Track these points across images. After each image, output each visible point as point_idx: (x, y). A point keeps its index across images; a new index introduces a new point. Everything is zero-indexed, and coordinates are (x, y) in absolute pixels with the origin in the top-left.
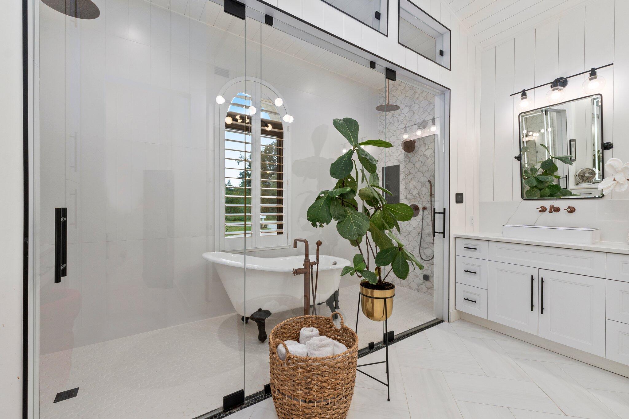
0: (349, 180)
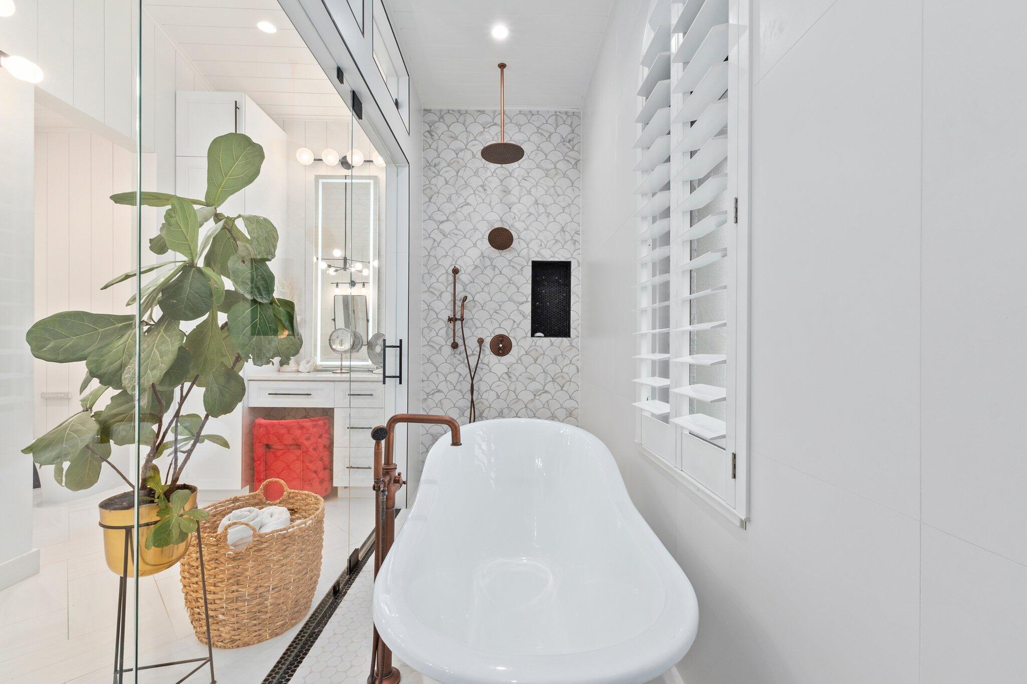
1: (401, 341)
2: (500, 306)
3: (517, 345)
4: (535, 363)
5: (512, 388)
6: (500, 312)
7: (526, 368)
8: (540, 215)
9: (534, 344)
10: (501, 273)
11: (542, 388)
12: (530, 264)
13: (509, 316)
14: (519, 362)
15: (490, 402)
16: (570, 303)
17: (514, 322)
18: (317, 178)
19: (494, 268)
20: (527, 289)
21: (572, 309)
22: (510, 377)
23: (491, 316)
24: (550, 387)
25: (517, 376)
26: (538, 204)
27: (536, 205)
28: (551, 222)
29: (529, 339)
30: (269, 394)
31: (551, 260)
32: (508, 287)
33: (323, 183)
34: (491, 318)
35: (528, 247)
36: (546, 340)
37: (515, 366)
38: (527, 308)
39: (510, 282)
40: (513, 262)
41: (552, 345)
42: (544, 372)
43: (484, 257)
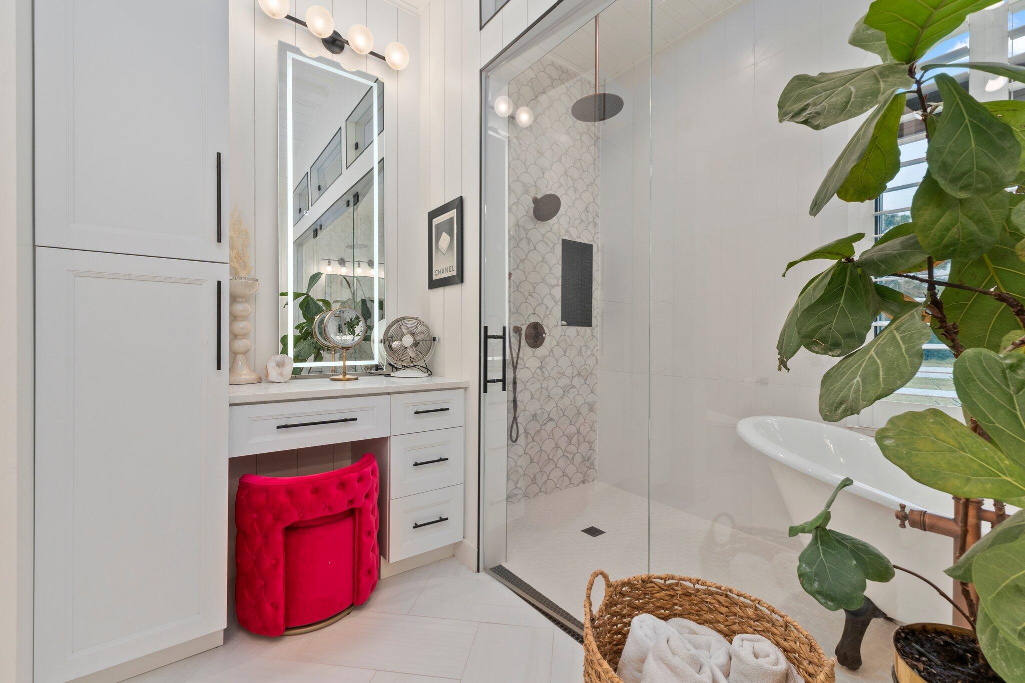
2: (534, 288)
3: (550, 335)
4: (565, 355)
5: (544, 385)
6: (534, 295)
7: (557, 361)
8: (568, 188)
9: (563, 334)
10: (535, 249)
11: (569, 383)
12: (561, 242)
13: (542, 301)
14: (551, 354)
15: (526, 404)
16: (592, 290)
17: (547, 307)
18: (284, 48)
19: (529, 241)
20: (558, 270)
21: (593, 296)
22: (543, 372)
23: (526, 299)
24: (577, 382)
25: (549, 370)
26: (567, 175)
27: (565, 177)
28: (579, 199)
29: (560, 328)
30: (279, 427)
31: (577, 240)
32: (541, 267)
33: (293, 59)
34: (526, 302)
35: (559, 223)
36: (573, 330)
37: (547, 359)
38: (558, 292)
39: (544, 260)
40: (546, 237)
41: (578, 335)
42: (572, 365)
43: (519, 226)
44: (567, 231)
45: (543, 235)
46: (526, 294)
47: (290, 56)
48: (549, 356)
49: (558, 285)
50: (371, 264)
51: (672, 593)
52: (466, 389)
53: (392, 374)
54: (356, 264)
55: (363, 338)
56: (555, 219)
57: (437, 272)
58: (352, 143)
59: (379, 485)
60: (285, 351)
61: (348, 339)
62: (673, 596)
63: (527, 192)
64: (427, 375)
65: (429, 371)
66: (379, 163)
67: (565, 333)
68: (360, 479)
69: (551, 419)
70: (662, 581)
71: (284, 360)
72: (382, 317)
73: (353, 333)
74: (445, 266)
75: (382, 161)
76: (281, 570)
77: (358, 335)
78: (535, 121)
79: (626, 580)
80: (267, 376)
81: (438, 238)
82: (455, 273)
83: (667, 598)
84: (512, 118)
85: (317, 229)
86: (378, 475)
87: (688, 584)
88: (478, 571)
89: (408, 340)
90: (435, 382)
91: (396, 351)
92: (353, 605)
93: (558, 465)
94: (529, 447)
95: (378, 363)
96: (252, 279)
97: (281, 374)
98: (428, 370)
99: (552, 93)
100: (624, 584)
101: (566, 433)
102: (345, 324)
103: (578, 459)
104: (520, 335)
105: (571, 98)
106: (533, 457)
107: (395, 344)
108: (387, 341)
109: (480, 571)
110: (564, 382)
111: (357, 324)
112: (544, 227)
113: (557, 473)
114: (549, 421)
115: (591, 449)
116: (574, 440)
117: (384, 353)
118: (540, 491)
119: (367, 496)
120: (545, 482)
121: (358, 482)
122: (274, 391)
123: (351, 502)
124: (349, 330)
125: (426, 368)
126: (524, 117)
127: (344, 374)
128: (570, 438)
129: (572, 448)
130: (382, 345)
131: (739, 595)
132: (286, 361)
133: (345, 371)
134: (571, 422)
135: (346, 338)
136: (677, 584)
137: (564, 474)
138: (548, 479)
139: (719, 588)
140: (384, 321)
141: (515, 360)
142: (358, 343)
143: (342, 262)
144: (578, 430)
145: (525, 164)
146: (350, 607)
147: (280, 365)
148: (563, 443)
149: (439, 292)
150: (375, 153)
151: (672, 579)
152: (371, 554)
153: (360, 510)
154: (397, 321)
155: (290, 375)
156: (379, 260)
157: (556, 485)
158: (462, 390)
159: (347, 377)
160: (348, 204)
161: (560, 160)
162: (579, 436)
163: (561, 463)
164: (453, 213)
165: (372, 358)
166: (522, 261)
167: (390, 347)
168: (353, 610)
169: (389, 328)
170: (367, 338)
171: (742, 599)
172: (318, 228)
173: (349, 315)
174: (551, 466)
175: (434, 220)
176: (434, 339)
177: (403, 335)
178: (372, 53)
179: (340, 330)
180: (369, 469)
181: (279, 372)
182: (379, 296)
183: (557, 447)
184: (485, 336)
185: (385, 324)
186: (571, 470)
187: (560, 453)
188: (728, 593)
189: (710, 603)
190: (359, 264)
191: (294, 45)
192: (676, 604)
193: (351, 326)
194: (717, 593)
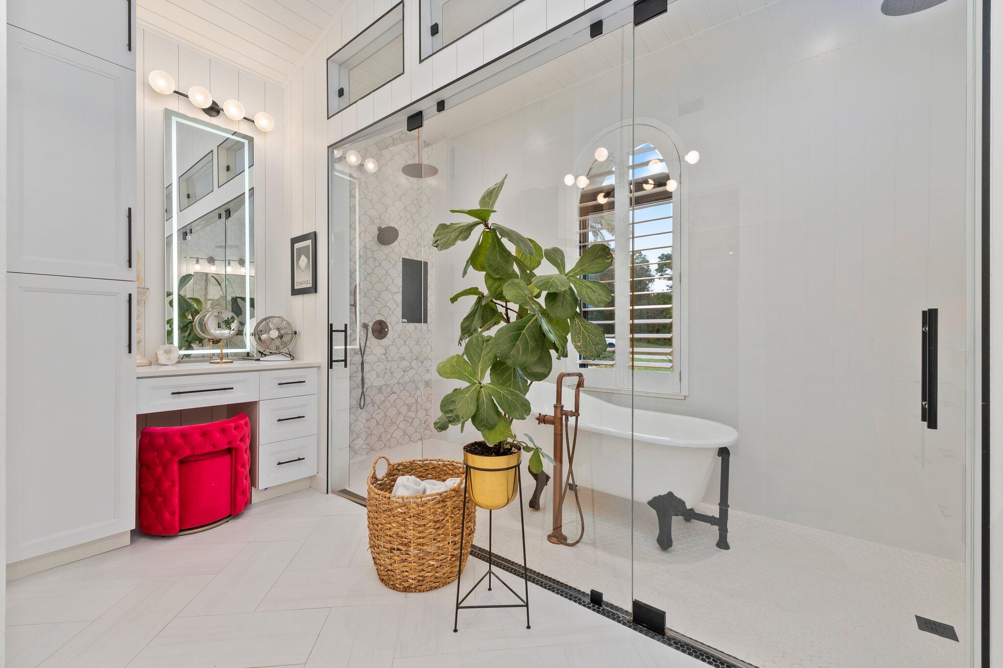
0: (528, 272)
1: (346, 325)
2: (379, 294)
3: (392, 329)
4: (405, 344)
5: (388, 367)
6: (379, 299)
7: (398, 349)
8: (408, 220)
9: (403, 328)
10: (380, 265)
11: (409, 365)
12: (401, 260)
13: (386, 304)
14: (394, 344)
15: (372, 381)
16: (427, 296)
17: (390, 309)
18: (168, 114)
19: (375, 260)
20: (399, 281)
21: (428, 300)
22: (387, 357)
23: (372, 303)
24: (414, 364)
25: (392, 356)
26: (406, 211)
27: (405, 212)
28: (415, 228)
29: (401, 325)
30: (173, 394)
31: (415, 259)
32: (385, 278)
33: (177, 122)
34: (372, 305)
35: (400, 245)
36: (412, 326)
37: (390, 348)
38: (399, 298)
39: (387, 274)
40: (389, 257)
41: (416, 329)
42: (411, 352)
43: (366, 248)
44: (407, 252)
45: (387, 255)
46: (373, 299)
47: (174, 120)
48: (392, 345)
49: (399, 292)
50: (242, 262)
51: (427, 468)
52: (319, 367)
53: (261, 359)
54: (227, 262)
55: (236, 332)
56: (396, 243)
57: (298, 284)
58: (224, 165)
59: (250, 434)
60: (170, 342)
61: (226, 332)
62: (427, 470)
63: (373, 223)
64: (290, 359)
65: (292, 357)
66: (249, 190)
67: (405, 328)
68: (236, 428)
69: (394, 393)
70: (421, 462)
71: (170, 349)
72: (252, 316)
73: (230, 328)
74: (304, 279)
75: (252, 190)
76: (177, 489)
77: (233, 330)
78: (380, 169)
79: (400, 462)
80: (157, 361)
81: (299, 258)
82: (310, 285)
83: (424, 471)
84: (361, 166)
85: (186, 232)
86: (250, 427)
87: (435, 462)
88: (327, 493)
89: (274, 334)
90: (296, 363)
91: (265, 342)
92: (230, 516)
93: (400, 427)
94: (375, 413)
95: (249, 351)
96: (143, 288)
97: (169, 359)
98: (291, 355)
99: (394, 149)
100: (399, 465)
101: (406, 403)
102: (223, 322)
103: (416, 422)
104: (367, 330)
105: (409, 153)
106: (378, 421)
107: (264, 337)
108: (257, 334)
109: (329, 493)
110: (404, 364)
111: (233, 322)
112: (387, 249)
113: (398, 434)
114: (392, 393)
115: (427, 415)
116: (413, 408)
117: (255, 343)
118: (385, 447)
119: (241, 440)
120: (389, 440)
121: (234, 430)
122: (163, 370)
123: (230, 443)
124: (227, 326)
125: (290, 354)
126: (371, 166)
127: (222, 359)
128: (409, 408)
129: (410, 414)
130: (253, 337)
131: (457, 463)
132: (172, 349)
133: (222, 356)
134: (410, 394)
135: (224, 332)
136: (429, 463)
137: (405, 433)
138: (392, 437)
139: (449, 462)
140: (254, 319)
141: (363, 348)
142: (233, 336)
143: (211, 260)
144: (417, 401)
145: (371, 202)
146: (229, 516)
147: (168, 352)
148: (404, 410)
149: (299, 298)
150: (246, 181)
151: (426, 460)
152: (245, 481)
153: (236, 449)
154: (265, 319)
155: (177, 360)
156: (250, 259)
157: (398, 441)
158: (316, 369)
159: (224, 361)
160: (220, 216)
161: (400, 199)
162: (417, 405)
163: (402, 425)
164: (309, 242)
165: (244, 347)
166: (369, 274)
167: (260, 339)
168: (231, 519)
169: (258, 324)
170: (240, 333)
171: (459, 465)
172: (188, 231)
173: (227, 314)
174: (394, 427)
175: (295, 245)
176: (296, 333)
177: (271, 329)
178: (245, 118)
179: (219, 327)
180: (242, 422)
181: (167, 357)
182: (250, 294)
183: (399, 413)
184: (331, 330)
185: (255, 322)
186: (410, 430)
187: (401, 418)
188: (453, 463)
189: (446, 470)
190: (229, 263)
191: (177, 111)
192: (429, 474)
193: (228, 323)
194: (448, 464)
